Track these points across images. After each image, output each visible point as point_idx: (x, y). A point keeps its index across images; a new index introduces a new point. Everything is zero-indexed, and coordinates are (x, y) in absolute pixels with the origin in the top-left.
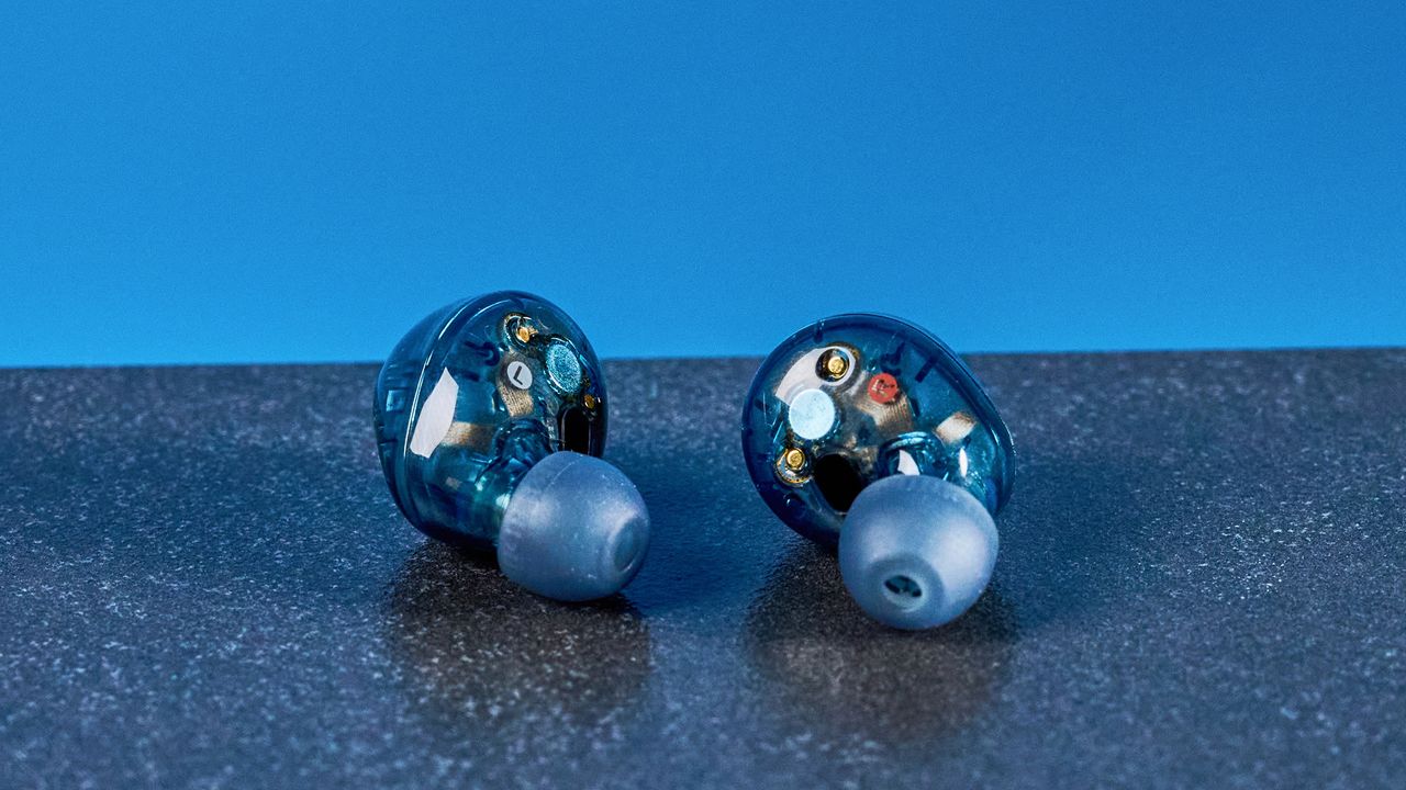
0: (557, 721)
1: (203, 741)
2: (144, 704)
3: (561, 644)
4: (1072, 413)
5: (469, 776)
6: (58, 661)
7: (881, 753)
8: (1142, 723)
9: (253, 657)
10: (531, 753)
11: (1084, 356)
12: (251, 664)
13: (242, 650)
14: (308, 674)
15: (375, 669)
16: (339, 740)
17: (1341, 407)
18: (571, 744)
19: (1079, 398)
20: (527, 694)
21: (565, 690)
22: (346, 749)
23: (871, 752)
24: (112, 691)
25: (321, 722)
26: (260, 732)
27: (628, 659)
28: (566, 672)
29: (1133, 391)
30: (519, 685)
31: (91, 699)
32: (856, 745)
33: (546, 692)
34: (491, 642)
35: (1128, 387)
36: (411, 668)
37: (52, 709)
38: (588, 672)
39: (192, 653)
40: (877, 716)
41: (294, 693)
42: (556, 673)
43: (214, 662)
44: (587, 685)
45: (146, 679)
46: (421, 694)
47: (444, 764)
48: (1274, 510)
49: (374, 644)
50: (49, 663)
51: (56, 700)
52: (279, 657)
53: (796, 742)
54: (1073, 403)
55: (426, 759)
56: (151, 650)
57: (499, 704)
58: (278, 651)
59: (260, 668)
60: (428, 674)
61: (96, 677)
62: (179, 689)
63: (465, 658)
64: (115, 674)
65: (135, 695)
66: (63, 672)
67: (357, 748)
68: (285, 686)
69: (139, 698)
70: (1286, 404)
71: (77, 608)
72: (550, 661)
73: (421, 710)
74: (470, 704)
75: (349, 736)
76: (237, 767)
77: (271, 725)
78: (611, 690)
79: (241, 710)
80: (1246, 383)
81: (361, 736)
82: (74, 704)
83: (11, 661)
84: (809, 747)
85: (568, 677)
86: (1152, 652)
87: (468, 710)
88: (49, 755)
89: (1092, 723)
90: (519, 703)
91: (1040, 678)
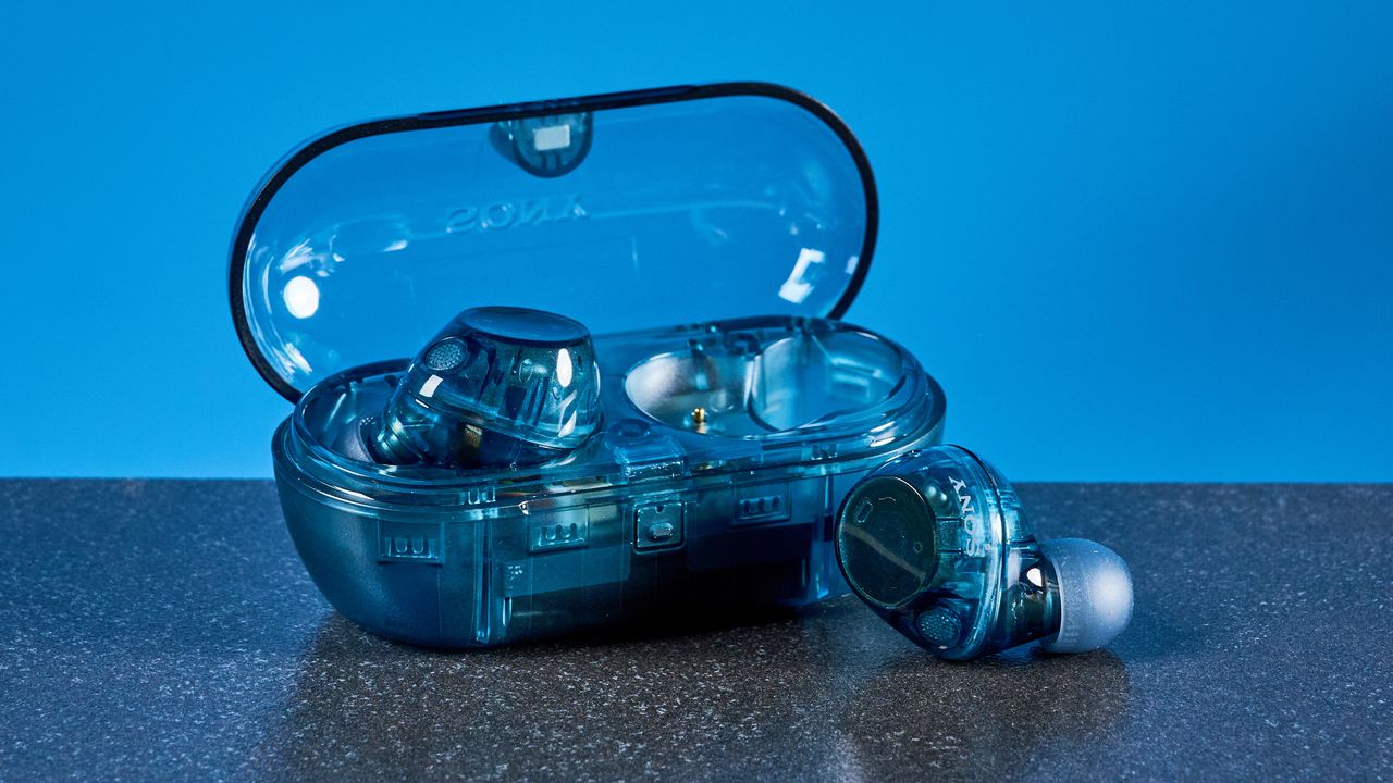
0: (711, 718)
1: (438, 727)
2: (392, 702)
3: (711, 669)
4: (1104, 523)
5: (643, 754)
6: (324, 674)
7: (961, 745)
8: (1158, 728)
9: (474, 673)
10: (691, 739)
11: (1112, 486)
12: (473, 678)
13: (466, 669)
14: (517, 685)
15: (569, 683)
16: (542, 728)
17: (1313, 523)
18: (720, 735)
19: (1110, 513)
20: (685, 701)
21: (715, 699)
22: (549, 735)
23: (951, 743)
24: (367, 694)
25: (528, 717)
26: (481, 722)
27: (763, 680)
28: (716, 687)
29: (1152, 509)
30: (680, 695)
31: (351, 699)
32: (939, 738)
33: (701, 700)
34: (657, 666)
35: (1147, 506)
36: (596, 683)
37: (321, 705)
38: (733, 688)
39: (428, 670)
40: (956, 719)
41: (507, 697)
42: (708, 688)
43: (445, 676)
44: (732, 696)
45: (392, 687)
46: (604, 700)
47: (623, 747)
48: (1261, 590)
49: (568, 667)
50: (318, 675)
51: (324, 699)
52: (495, 674)
53: (893, 736)
54: (1105, 516)
55: (610, 742)
56: (395, 667)
57: (664, 707)
58: (493, 670)
59: (481, 680)
60: (610, 687)
61: (354, 684)
62: (419, 694)
63: (638, 677)
64: (369, 683)
65: (385, 698)
66: (328, 681)
67: (556, 735)
68: (500, 693)
69: (387, 699)
70: (1271, 520)
71: (337, 639)
72: (703, 680)
73: (607, 710)
74: (643, 707)
75: (551, 726)
76: (465, 745)
77: (489, 718)
78: (751, 700)
79: (467, 708)
80: (1239, 505)
81: (560, 726)
82: (338, 701)
83: (288, 673)
84: (903, 739)
85: (718, 691)
86: (1166, 681)
87: (641, 710)
88: (321, 735)
89: (1120, 727)
90: (680, 707)
91: (1081, 698)
